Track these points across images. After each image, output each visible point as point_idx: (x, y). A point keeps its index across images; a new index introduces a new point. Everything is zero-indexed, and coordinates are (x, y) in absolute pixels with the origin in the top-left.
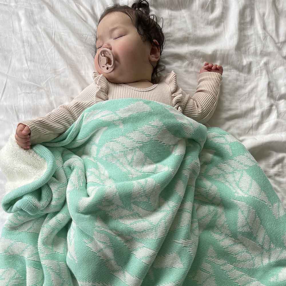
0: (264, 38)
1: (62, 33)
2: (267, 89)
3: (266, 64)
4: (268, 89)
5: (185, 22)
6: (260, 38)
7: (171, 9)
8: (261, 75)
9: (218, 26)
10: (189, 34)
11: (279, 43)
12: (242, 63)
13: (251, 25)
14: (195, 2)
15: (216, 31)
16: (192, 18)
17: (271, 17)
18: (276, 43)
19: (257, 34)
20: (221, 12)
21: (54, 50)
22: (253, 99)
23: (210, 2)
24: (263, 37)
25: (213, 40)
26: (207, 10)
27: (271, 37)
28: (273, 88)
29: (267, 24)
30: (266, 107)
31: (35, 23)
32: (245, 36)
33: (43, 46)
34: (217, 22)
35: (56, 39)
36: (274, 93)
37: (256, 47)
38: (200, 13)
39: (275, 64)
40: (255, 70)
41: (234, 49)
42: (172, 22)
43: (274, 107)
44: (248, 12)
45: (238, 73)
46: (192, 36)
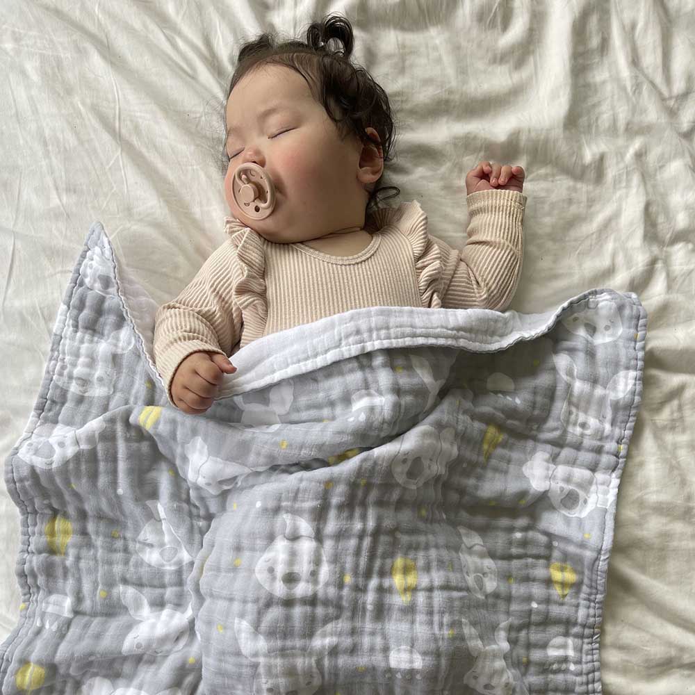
0: (634, 88)
1: (139, 114)
2: (643, 220)
3: (640, 155)
4: (646, 222)
5: (439, 60)
6: (624, 89)
7: (403, 29)
8: (628, 186)
9: (519, 64)
10: (451, 92)
11: (671, 98)
12: (582, 158)
13: (602, 56)
14: (463, 5)
15: (517, 77)
16: (456, 48)
17: (650, 32)
18: (663, 99)
19: (617, 79)
20: (528, 27)
21: (122, 161)
22: (610, 246)
23: (499, 4)
24: (632, 87)
25: (509, 103)
26: (492, 25)
27: (652, 83)
28: (657, 217)
29: (640, 51)
30: (640, 265)
31: (69, 91)
32: (587, 86)
33: (95, 151)
34: (517, 54)
35: (123, 131)
36: (660, 227)
37: (614, 115)
38: (475, 32)
39: (663, 154)
40: (613, 174)
41: (562, 125)
42: (407, 63)
43: (659, 265)
44: (594, 21)
45: (571, 183)
46: (457, 97)
